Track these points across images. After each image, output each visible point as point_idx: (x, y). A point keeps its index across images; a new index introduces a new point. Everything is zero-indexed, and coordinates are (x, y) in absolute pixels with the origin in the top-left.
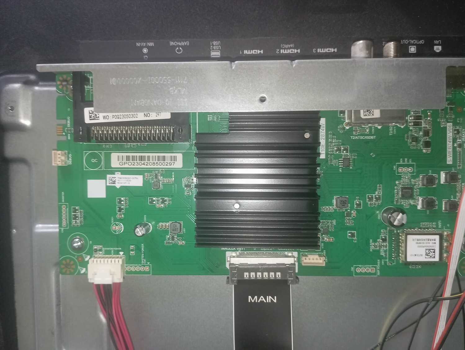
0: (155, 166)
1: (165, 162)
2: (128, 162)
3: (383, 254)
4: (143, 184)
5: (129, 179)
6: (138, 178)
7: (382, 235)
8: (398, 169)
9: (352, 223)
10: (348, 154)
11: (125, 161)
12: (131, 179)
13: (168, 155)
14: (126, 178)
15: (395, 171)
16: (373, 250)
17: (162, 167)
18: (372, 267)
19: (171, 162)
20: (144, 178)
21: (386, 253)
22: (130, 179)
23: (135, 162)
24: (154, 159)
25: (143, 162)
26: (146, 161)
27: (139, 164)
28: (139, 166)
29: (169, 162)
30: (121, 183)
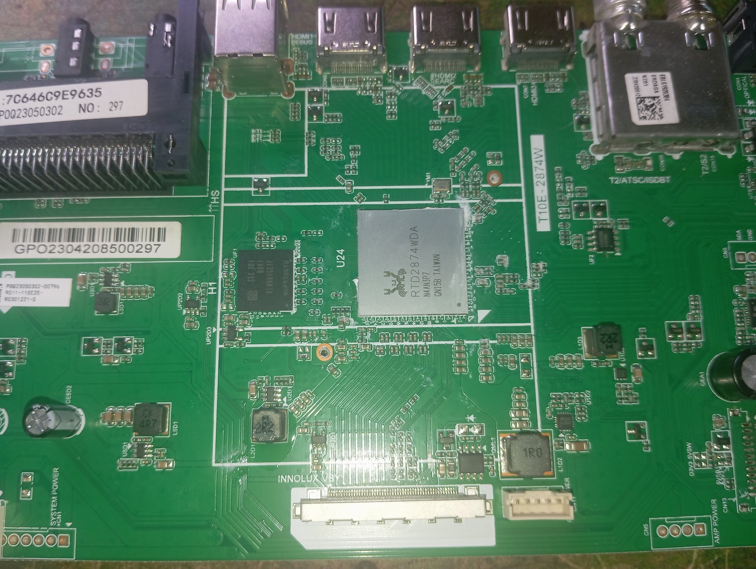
0: (108, 255)
1: (135, 243)
2: (37, 244)
3: (722, 482)
4: (72, 301)
5: (34, 289)
6: (58, 287)
7: (717, 430)
8: (733, 256)
9: (636, 399)
10: (606, 220)
11: (29, 241)
12: (41, 289)
13: (142, 226)
14: (27, 286)
15: (728, 259)
16: (695, 471)
17: (126, 255)
18: (699, 520)
19: (152, 243)
20: (74, 284)
21: (730, 481)
22: (37, 290)
23: (57, 244)
24: (106, 236)
25: (75, 244)
26: (85, 242)
27: (65, 248)
28: (65, 256)
29: (144, 244)
30: (14, 299)
